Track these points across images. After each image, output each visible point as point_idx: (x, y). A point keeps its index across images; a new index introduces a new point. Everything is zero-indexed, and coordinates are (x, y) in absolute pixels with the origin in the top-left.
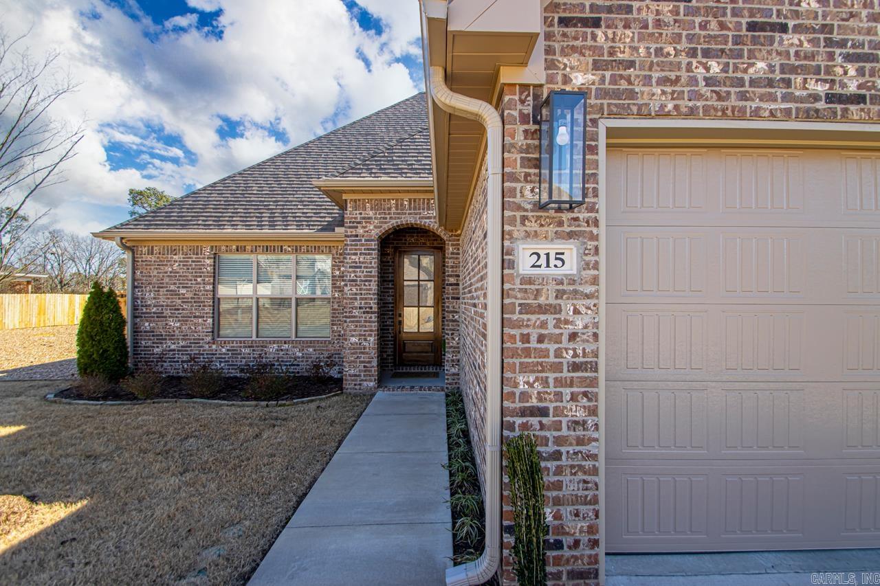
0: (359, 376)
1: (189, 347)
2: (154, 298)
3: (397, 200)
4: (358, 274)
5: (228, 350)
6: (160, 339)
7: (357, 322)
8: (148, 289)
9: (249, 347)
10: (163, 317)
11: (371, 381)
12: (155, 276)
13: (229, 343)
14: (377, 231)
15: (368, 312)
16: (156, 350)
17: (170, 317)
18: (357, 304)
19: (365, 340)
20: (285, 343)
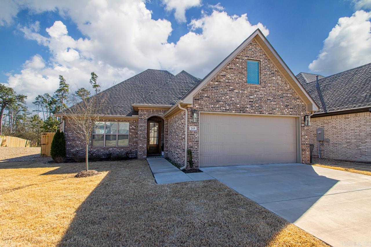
0: (142, 155)
1: (83, 149)
2: (72, 135)
3: (152, 110)
4: (142, 128)
5: (96, 150)
6: (73, 147)
7: (142, 141)
8: (69, 132)
9: (103, 149)
10: (74, 140)
11: (145, 156)
12: (72, 128)
13: (97, 148)
14: (147, 117)
15: (144, 138)
16: (72, 151)
17: (77, 140)
18: (141, 136)
19: (144, 145)
20: (115, 148)
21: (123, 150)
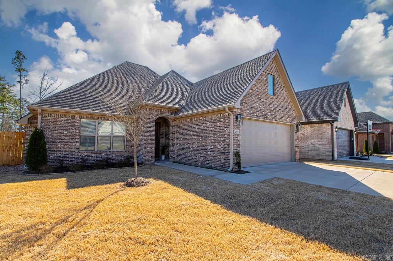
0: (150, 159)
1: (68, 155)
2: (51, 135)
4: (150, 130)
5: (86, 155)
6: (54, 152)
7: (149, 143)
8: (48, 131)
9: (95, 154)
10: (55, 143)
11: (153, 160)
12: (51, 126)
13: (86, 152)
14: (155, 118)
15: (152, 141)
16: (51, 157)
17: (58, 143)
18: (149, 138)
19: (152, 149)
20: (109, 152)
21: (119, 154)
